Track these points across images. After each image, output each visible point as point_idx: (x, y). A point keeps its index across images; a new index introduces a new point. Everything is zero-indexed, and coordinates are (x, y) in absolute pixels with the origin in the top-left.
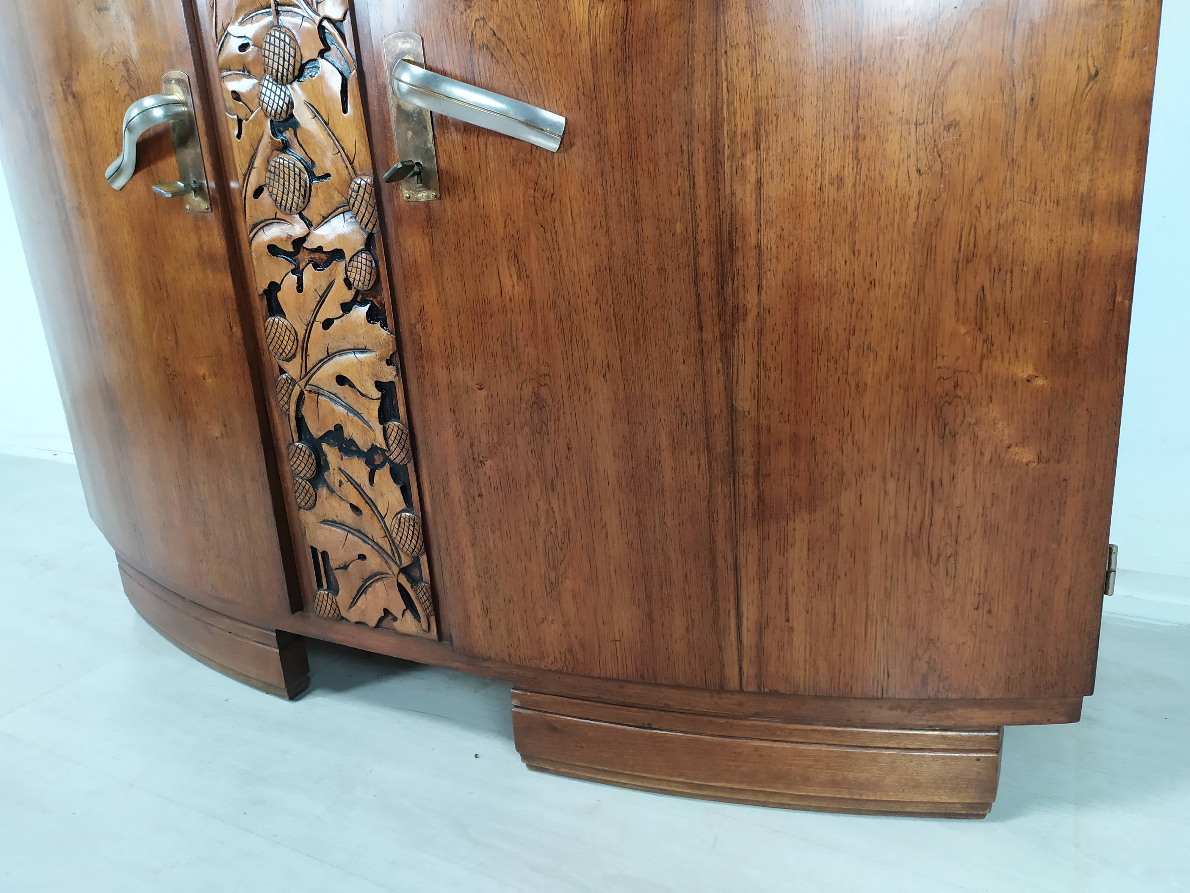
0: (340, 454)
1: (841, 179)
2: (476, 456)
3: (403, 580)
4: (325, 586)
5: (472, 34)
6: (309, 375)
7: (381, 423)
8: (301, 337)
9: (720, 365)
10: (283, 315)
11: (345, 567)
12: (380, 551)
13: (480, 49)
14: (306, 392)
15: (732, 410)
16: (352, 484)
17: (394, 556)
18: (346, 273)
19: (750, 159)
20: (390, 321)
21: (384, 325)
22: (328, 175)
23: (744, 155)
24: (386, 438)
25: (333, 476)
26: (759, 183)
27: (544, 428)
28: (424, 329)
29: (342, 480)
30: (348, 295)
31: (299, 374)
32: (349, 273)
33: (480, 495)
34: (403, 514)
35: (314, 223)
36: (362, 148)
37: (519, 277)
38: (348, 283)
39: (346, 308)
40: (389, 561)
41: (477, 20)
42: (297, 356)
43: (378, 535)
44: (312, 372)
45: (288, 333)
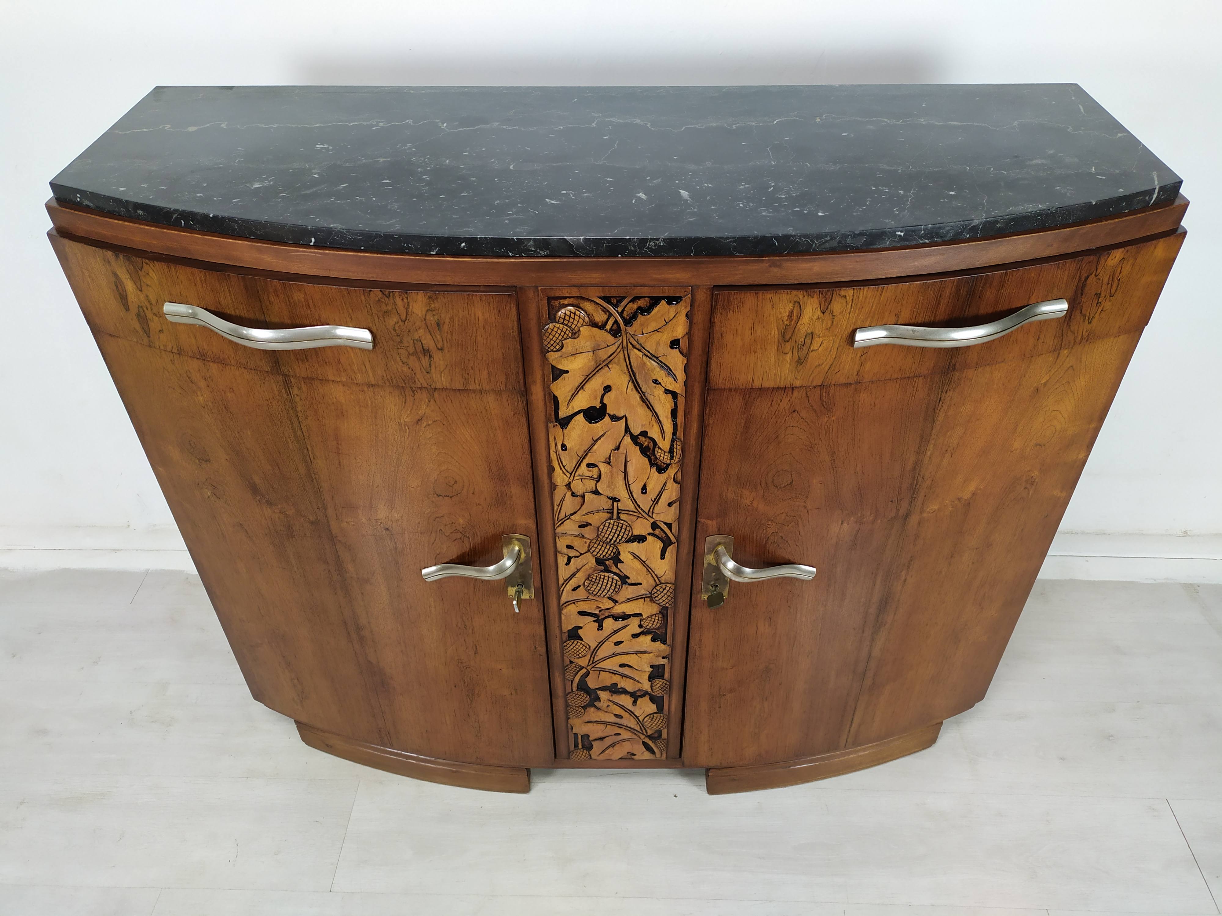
0: (610, 694)
1: (941, 572)
2: (721, 693)
3: (647, 740)
4: (580, 747)
5: (768, 538)
6: (595, 664)
7: (649, 681)
8: (592, 648)
9: (868, 643)
10: (582, 640)
11: (601, 739)
12: (632, 730)
13: (772, 543)
14: (591, 671)
15: (870, 657)
16: (616, 705)
17: (642, 731)
18: (640, 622)
19: (904, 573)
20: (668, 641)
21: (664, 642)
22: (640, 584)
23: (901, 572)
24: (651, 687)
25: (602, 704)
26: (905, 580)
27: (768, 679)
28: (700, 648)
29: (610, 704)
30: (639, 630)
31: (587, 663)
32: (642, 623)
33: (720, 707)
34: (655, 715)
35: (620, 602)
36: (670, 573)
37: (770, 625)
38: (640, 626)
39: (635, 636)
40: (638, 733)
41: (773, 533)
42: (587, 656)
43: (632, 723)
44: (598, 662)
45: (584, 648)
